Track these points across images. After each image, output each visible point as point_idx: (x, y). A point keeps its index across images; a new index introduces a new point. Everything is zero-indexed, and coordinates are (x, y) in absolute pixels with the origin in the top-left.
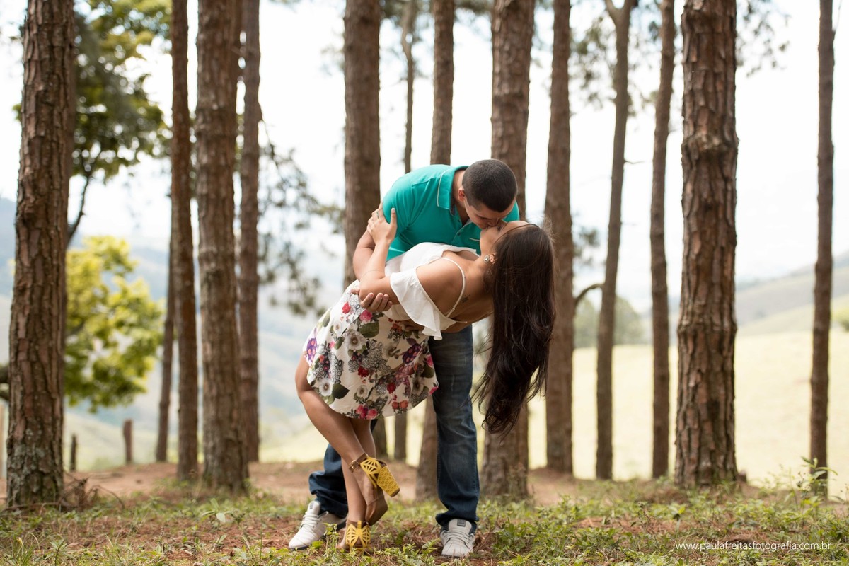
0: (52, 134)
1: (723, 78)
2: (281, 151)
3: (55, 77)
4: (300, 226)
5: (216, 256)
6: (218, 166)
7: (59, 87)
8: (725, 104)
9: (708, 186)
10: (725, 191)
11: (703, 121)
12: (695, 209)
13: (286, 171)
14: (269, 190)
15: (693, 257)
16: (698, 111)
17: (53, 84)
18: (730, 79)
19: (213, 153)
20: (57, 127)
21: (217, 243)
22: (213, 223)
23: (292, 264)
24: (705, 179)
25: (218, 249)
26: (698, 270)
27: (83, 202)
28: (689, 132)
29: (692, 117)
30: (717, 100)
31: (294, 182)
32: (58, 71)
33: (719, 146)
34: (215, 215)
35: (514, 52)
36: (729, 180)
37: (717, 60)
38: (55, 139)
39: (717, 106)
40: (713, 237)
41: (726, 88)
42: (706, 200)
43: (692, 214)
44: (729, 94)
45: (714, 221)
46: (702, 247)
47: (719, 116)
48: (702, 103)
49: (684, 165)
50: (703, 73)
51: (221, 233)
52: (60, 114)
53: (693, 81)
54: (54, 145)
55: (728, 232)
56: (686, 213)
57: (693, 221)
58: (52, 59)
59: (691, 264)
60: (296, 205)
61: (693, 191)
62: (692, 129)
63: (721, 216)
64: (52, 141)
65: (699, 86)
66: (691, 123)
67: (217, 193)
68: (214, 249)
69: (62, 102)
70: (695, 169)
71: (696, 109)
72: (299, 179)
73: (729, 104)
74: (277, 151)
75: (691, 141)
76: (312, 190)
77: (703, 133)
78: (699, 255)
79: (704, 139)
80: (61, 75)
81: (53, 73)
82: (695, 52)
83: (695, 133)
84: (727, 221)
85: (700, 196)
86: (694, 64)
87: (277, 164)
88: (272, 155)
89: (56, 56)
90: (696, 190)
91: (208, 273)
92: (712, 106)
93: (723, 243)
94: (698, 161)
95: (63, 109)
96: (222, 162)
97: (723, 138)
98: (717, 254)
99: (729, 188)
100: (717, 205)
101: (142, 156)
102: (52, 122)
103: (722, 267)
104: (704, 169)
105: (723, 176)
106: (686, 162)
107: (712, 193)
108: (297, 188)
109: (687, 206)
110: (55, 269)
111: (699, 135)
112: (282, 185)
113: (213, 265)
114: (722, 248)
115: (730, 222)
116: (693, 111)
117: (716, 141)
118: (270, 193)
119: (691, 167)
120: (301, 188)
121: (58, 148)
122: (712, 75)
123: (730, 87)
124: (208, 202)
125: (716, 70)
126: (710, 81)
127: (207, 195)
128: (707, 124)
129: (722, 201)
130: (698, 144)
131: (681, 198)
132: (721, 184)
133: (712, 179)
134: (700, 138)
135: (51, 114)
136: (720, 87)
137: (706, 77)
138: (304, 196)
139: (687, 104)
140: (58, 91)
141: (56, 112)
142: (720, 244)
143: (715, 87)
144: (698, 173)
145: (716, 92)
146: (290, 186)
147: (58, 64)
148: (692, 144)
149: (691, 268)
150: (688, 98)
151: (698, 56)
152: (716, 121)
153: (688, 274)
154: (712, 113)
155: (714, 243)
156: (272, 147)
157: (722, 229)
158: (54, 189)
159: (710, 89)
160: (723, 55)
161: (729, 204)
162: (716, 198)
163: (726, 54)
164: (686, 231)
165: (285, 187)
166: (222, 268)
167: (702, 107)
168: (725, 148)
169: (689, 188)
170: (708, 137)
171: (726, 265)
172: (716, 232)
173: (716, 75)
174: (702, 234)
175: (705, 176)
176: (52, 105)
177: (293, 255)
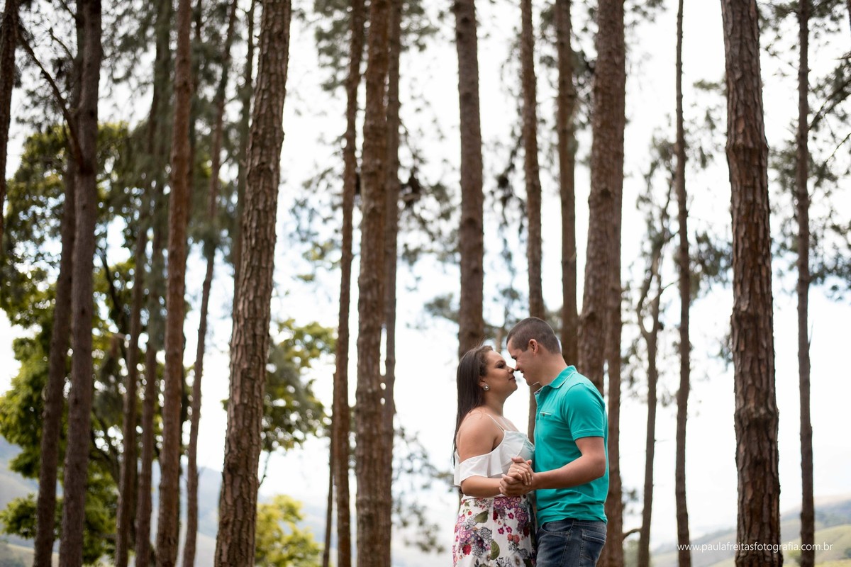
0: (252, 402)
1: (765, 363)
2: (409, 433)
3: (256, 358)
4: (426, 487)
5: (369, 502)
6: (372, 435)
7: (259, 366)
8: (768, 382)
9: (757, 446)
10: (771, 450)
11: (751, 396)
12: (747, 464)
13: (413, 447)
14: (401, 460)
15: (747, 502)
16: (747, 389)
17: (255, 363)
18: (770, 363)
19: (368, 425)
20: (257, 397)
21: (370, 493)
22: (367, 478)
23: (419, 514)
24: (754, 441)
25: (371, 497)
26: (751, 512)
27: (266, 468)
28: (740, 404)
29: (742, 392)
30: (761, 380)
31: (419, 455)
32: (258, 354)
33: (765, 415)
34: (369, 472)
35: (592, 351)
36: (773, 442)
37: (760, 348)
38: (255, 406)
39: (761, 384)
40: (762, 486)
41: (768, 371)
42: (756, 457)
43: (745, 468)
44: (771, 375)
45: (763, 474)
46: (754, 494)
47: (764, 391)
48: (750, 382)
49: (736, 430)
50: (750, 359)
51: (373, 485)
52: (259, 387)
53: (742, 365)
54: (254, 411)
55: (773, 483)
56: (740, 468)
57: (745, 474)
58: (255, 345)
59: (745, 507)
60: (420, 471)
61: (745, 450)
62: (742, 403)
63: (768, 469)
64: (253, 407)
65: (747, 368)
66: (741, 397)
67: (371, 456)
68: (367, 497)
69: (261, 378)
70: (746, 433)
71: (745, 386)
72: (422, 453)
73: (771, 383)
74: (406, 432)
75: (742, 412)
76: (432, 461)
77: (752, 405)
78: (751, 500)
79: (753, 410)
80: (261, 357)
81: (255, 355)
82: (743, 343)
83: (745, 405)
84: (772, 474)
85: (751, 455)
86: (742, 353)
87: (407, 442)
88: (403, 435)
89: (258, 342)
90: (748, 449)
91: (363, 516)
92: (758, 384)
93: (770, 491)
94: (749, 427)
95: (262, 384)
96: (375, 432)
97: (767, 409)
98: (766, 500)
99: (774, 448)
100: (765, 461)
101: (310, 436)
102: (253, 393)
103: (770, 511)
104: (753, 433)
105: (768, 438)
106: (738, 427)
107: (761, 452)
108: (422, 459)
109: (741, 462)
110: (252, 508)
111: (748, 406)
112: (410, 458)
113: (366, 509)
114: (770, 495)
115: (775, 475)
116: (743, 388)
117: (762, 411)
118: (402, 463)
119: (743, 432)
120: (424, 459)
121: (257, 412)
122: (757, 361)
123: (771, 370)
124: (363, 462)
125: (760, 357)
126: (756, 364)
127: (363, 457)
128: (755, 397)
129: (768, 458)
130: (749, 413)
131: (735, 456)
132: (767, 445)
133: (760, 441)
134: (750, 409)
135: (253, 387)
136: (763, 370)
137: (752, 362)
138: (427, 465)
139: (738, 383)
140: (259, 369)
141: (256, 385)
142: (767, 492)
143: (760, 370)
144: (749, 436)
145: (760, 374)
146: (417, 458)
147: (259, 349)
148: (744, 414)
149: (745, 511)
150: (739, 378)
151: (746, 346)
152: (761, 396)
153: (743, 515)
154: (758, 390)
155: (763, 491)
156: (403, 429)
157: (769, 480)
158: (253, 444)
159: (756, 371)
160: (765, 345)
161: (773, 460)
162: (764, 455)
163: (767, 344)
164: (740, 482)
165: (411, 458)
166: (373, 512)
167: (750, 385)
168: (769, 417)
169: (742, 448)
170: (757, 409)
171: (773, 508)
172: (765, 483)
173: (760, 361)
174: (754, 484)
175: (755, 438)
176: (253, 380)
177: (419, 509)
